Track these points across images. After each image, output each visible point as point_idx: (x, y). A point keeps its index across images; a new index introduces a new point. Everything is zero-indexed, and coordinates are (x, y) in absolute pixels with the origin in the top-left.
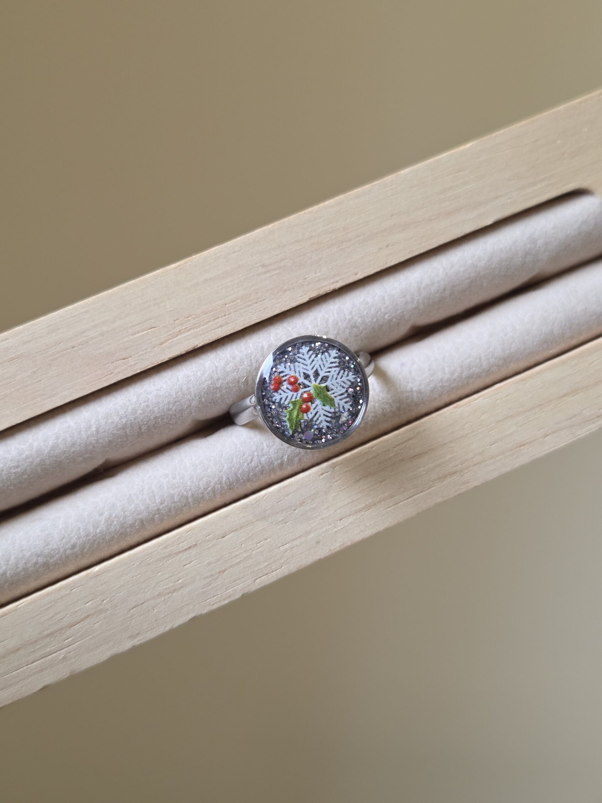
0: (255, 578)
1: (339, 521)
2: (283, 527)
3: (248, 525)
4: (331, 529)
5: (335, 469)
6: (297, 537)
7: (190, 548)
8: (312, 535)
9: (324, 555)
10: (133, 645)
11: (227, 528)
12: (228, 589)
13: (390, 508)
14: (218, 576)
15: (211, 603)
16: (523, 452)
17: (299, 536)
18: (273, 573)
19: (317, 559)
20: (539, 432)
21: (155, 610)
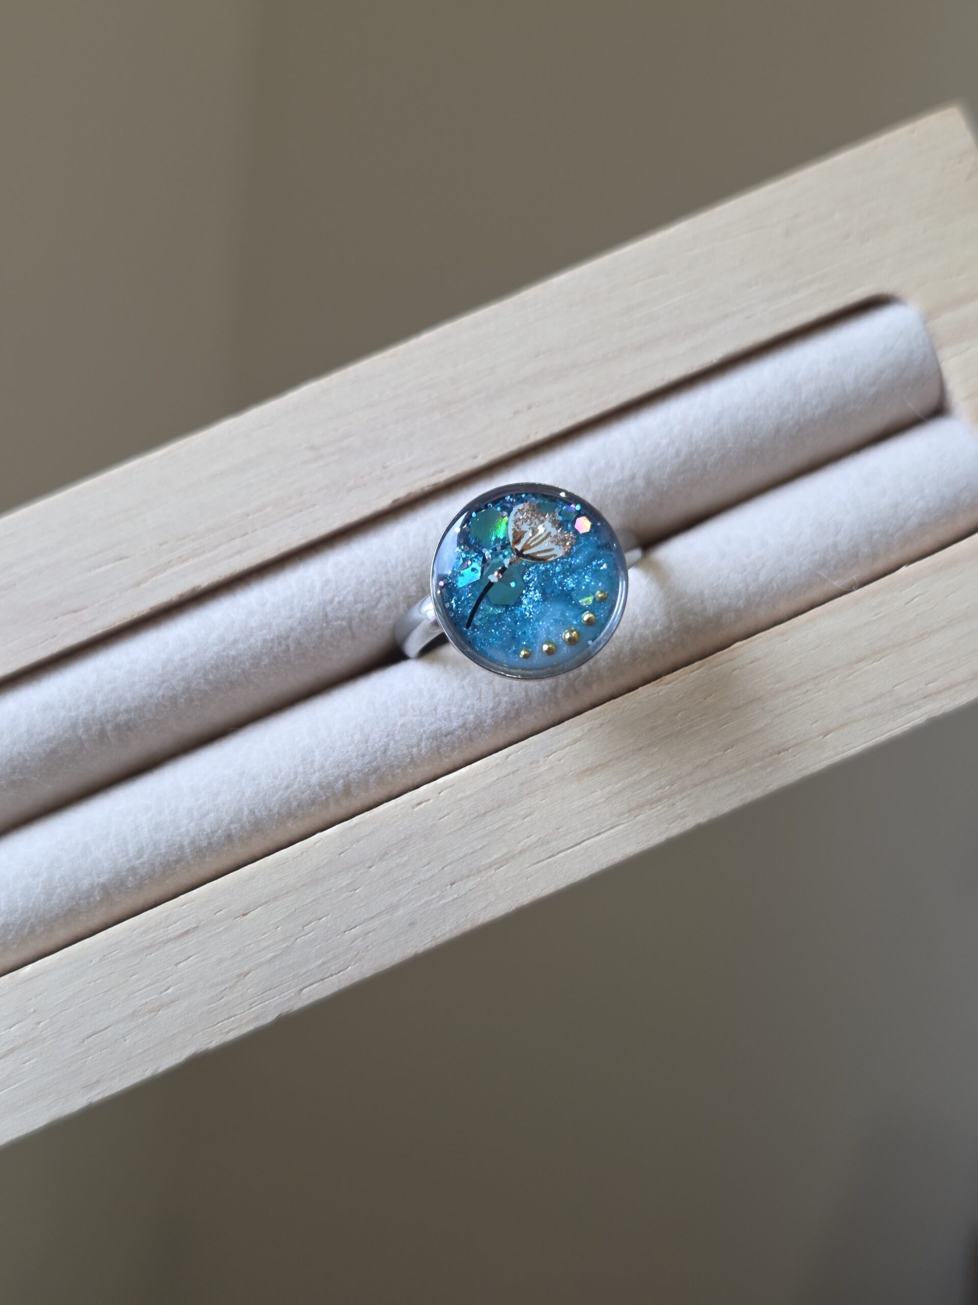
0: (301, 986)
1: (448, 887)
2: (351, 896)
3: (287, 893)
4: (436, 900)
5: (442, 794)
6: (374, 914)
7: (186, 933)
8: (401, 912)
9: (423, 947)
10: (90, 1100)
11: (251, 898)
12: (253, 1005)
13: (542, 863)
14: (237, 982)
15: (225, 1029)
16: (785, 762)
17: (379, 913)
18: (333, 977)
19: (410, 952)
20: (814, 726)
21: (127, 1041)
